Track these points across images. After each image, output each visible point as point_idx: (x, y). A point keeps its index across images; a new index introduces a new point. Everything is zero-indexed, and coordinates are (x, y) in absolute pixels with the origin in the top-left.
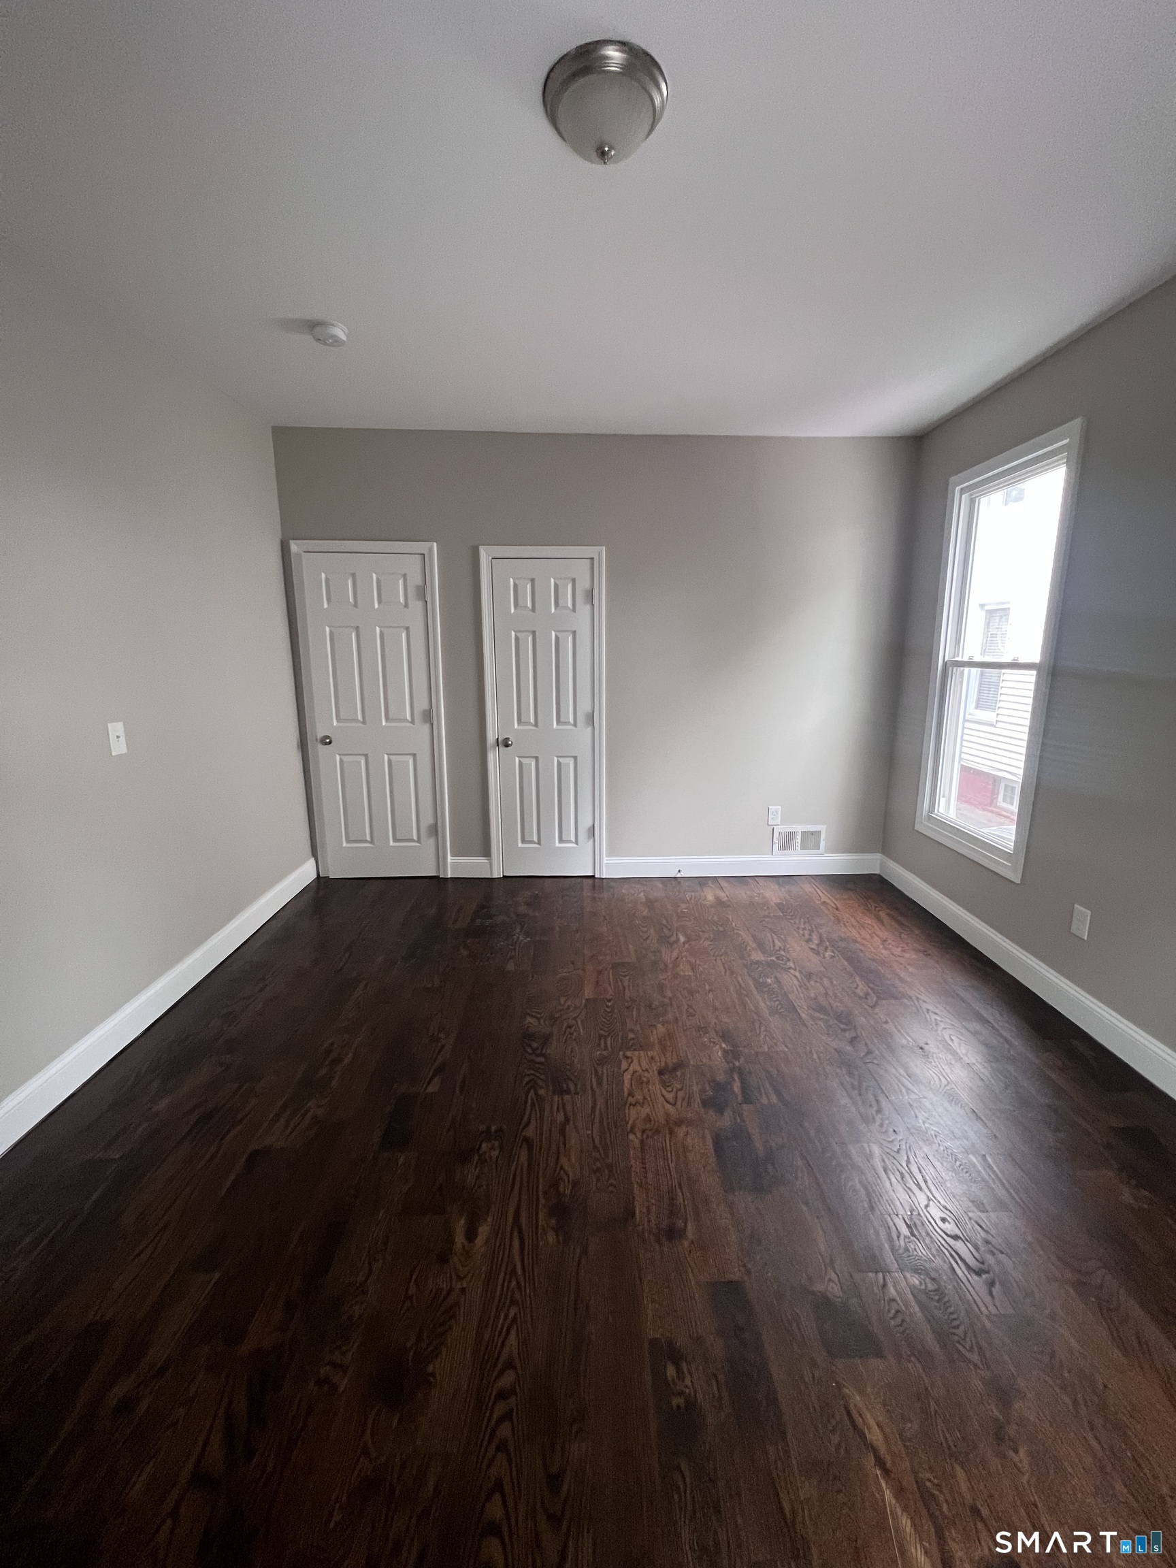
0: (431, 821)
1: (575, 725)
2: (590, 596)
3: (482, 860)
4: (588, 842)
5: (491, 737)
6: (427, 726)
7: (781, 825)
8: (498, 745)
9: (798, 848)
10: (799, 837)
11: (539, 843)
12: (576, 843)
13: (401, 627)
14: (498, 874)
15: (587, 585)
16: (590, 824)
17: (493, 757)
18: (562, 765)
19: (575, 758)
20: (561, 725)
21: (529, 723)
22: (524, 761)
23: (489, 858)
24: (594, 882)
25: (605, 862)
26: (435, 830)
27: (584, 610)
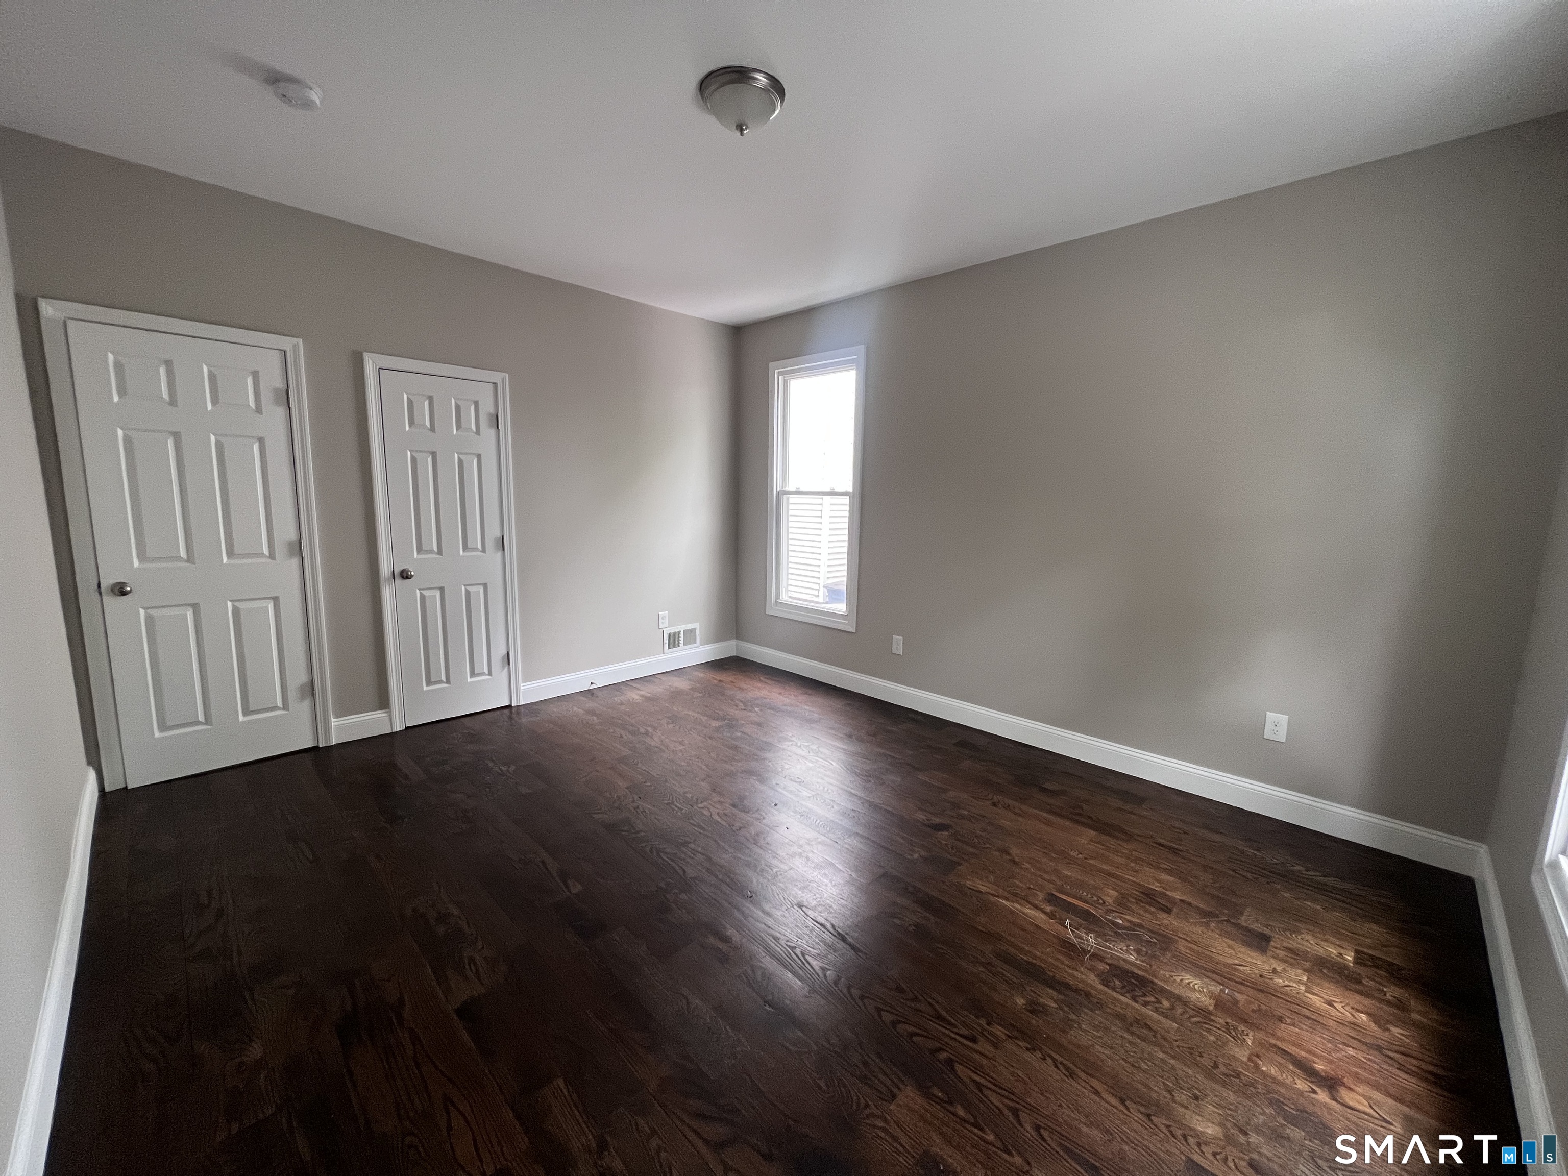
0: (303, 678)
1: (484, 550)
2: (495, 421)
3: (380, 714)
4: (503, 670)
5: (385, 569)
6: (295, 562)
7: (669, 627)
8: (394, 579)
9: (682, 645)
10: (682, 635)
11: (448, 681)
12: (490, 674)
13: (253, 437)
14: (398, 727)
15: (491, 410)
16: (505, 652)
17: (387, 593)
18: (472, 594)
19: (485, 586)
20: (468, 551)
21: (431, 552)
22: (427, 593)
23: (387, 710)
24: (511, 712)
25: (522, 688)
26: (310, 689)
27: (488, 433)
